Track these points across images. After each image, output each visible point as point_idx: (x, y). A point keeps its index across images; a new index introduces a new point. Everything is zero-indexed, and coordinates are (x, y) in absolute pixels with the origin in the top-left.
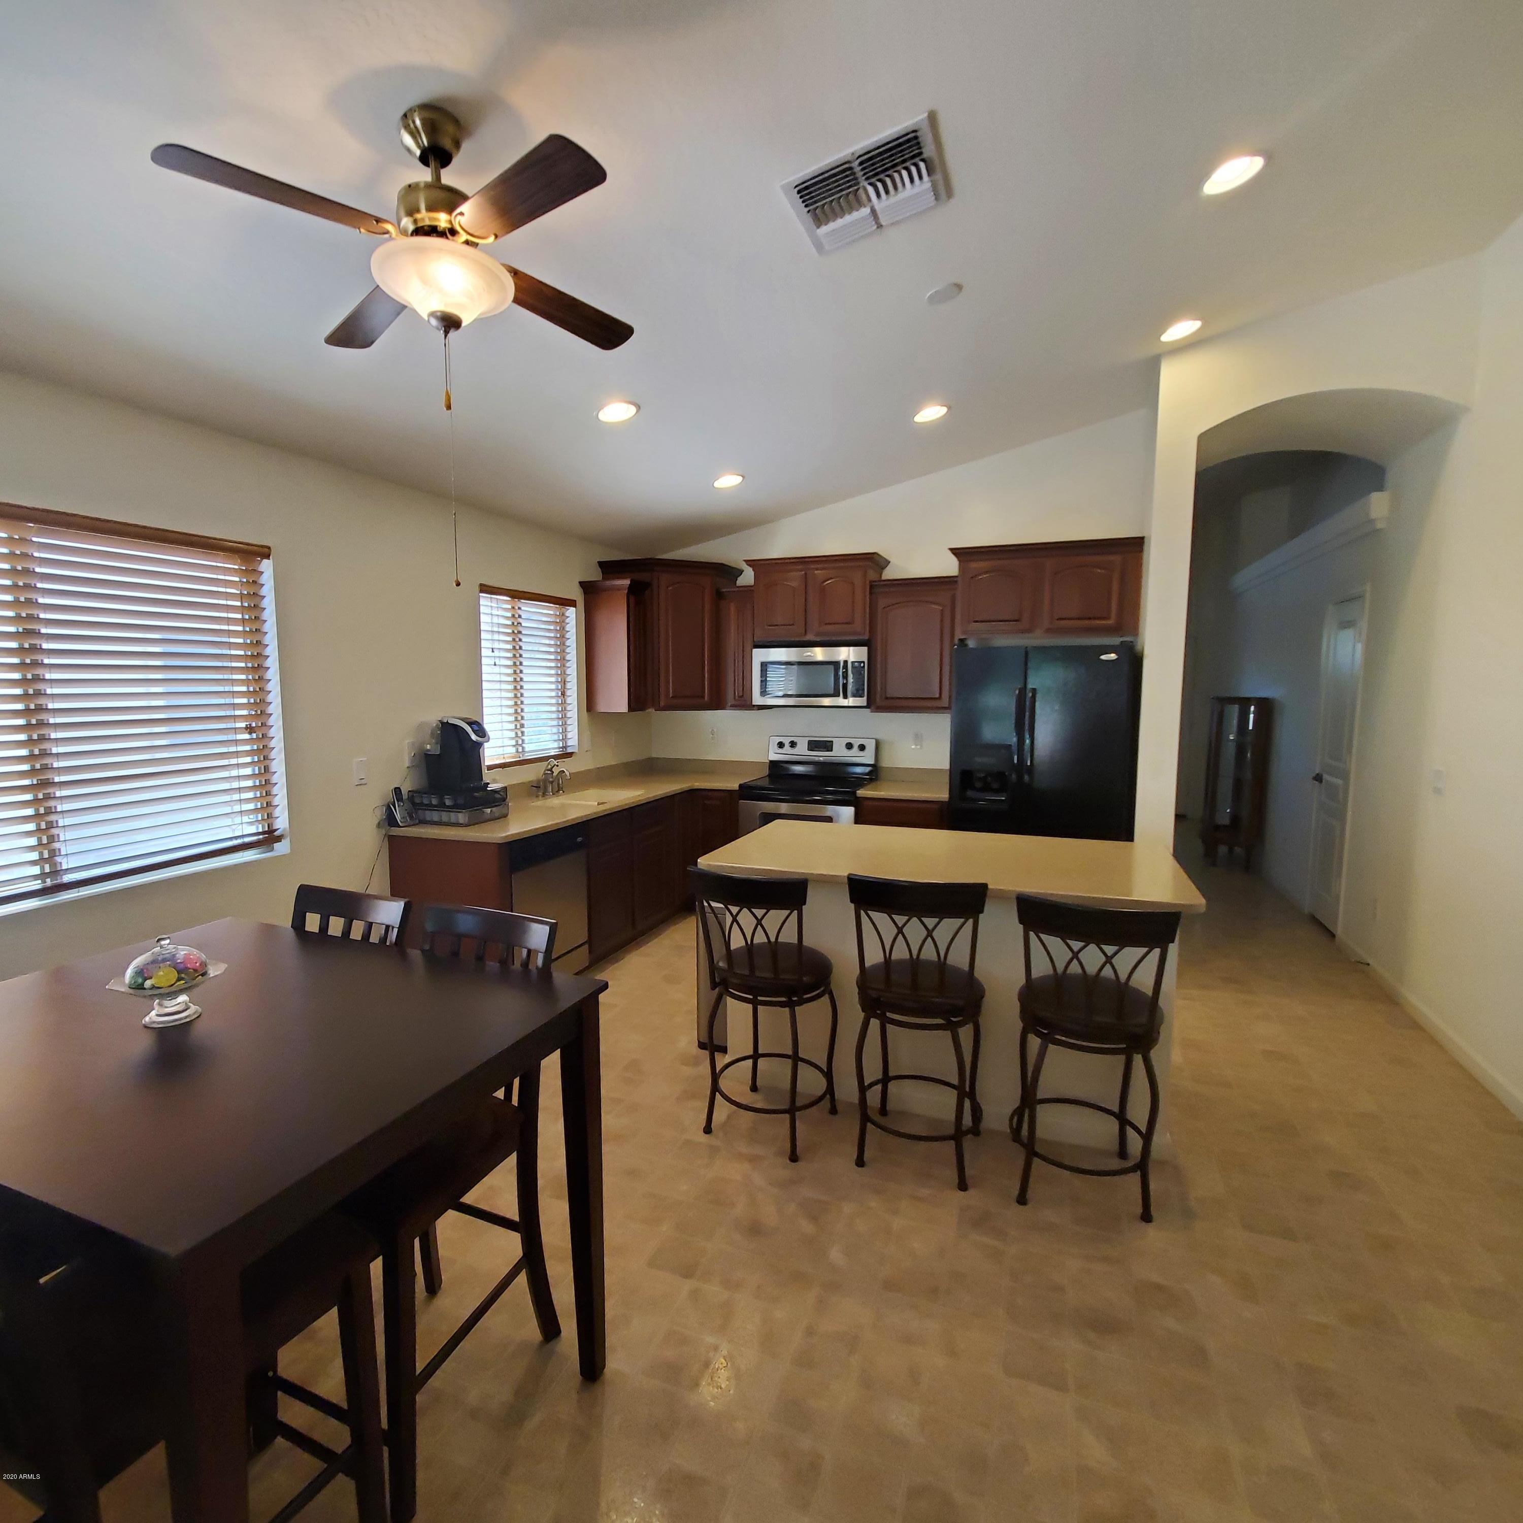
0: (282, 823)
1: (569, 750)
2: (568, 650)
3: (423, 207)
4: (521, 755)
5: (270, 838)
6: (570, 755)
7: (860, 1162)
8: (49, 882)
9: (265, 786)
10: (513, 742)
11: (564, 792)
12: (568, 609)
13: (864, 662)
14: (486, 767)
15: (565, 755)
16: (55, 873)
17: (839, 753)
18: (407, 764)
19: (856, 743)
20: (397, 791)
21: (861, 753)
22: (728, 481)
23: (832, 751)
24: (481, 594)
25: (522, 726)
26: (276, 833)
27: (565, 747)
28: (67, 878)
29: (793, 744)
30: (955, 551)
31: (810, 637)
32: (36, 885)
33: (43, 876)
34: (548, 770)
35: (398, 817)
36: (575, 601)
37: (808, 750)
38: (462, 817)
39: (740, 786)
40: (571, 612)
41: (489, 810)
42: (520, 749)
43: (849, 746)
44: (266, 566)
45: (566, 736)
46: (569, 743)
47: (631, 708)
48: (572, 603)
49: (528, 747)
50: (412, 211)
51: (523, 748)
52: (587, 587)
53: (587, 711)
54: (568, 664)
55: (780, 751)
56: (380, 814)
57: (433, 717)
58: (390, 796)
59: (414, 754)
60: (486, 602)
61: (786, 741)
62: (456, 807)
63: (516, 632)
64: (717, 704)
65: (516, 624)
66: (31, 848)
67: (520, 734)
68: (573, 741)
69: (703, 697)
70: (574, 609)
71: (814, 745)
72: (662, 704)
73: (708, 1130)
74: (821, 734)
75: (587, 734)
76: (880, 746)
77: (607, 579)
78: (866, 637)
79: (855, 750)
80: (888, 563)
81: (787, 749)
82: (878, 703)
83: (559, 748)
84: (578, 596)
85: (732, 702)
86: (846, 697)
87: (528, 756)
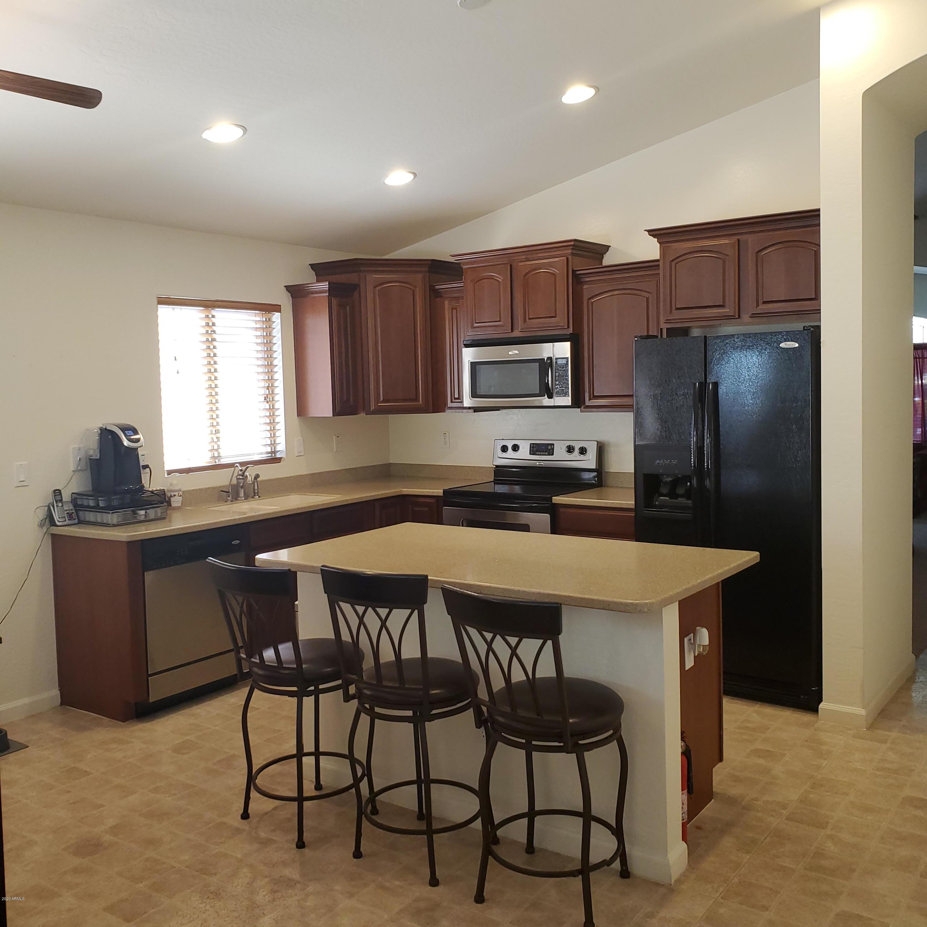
1: (278, 455)
2: (275, 355)
4: (217, 461)
6: (279, 460)
11: (259, 497)
12: (275, 314)
13: (567, 358)
14: (166, 472)
15: (273, 460)
17: (561, 457)
18: (72, 467)
19: (577, 446)
20: (57, 493)
21: (582, 457)
22: (399, 179)
23: (553, 454)
24: (158, 306)
27: (274, 452)
29: (516, 448)
30: (653, 233)
31: (517, 333)
34: (240, 475)
35: (56, 517)
36: (280, 305)
37: (530, 454)
38: (114, 518)
39: (445, 491)
40: (276, 317)
41: (142, 512)
42: (215, 455)
43: (570, 449)
45: (274, 441)
46: (279, 448)
47: (336, 413)
48: (277, 308)
49: (223, 453)
51: (219, 453)
52: (294, 292)
53: (297, 416)
54: (275, 370)
55: (504, 455)
58: (50, 499)
59: (80, 459)
60: (166, 313)
61: (510, 445)
62: (110, 508)
63: (210, 340)
64: (435, 406)
65: (210, 332)
67: (215, 440)
68: (281, 447)
69: (416, 399)
70: (279, 314)
71: (536, 449)
72: (372, 408)
73: (245, 816)
74: (542, 438)
76: (601, 449)
77: (318, 281)
78: (571, 331)
79: (576, 454)
80: (607, 248)
81: (510, 453)
82: (588, 403)
83: (268, 453)
84: (285, 301)
85: (450, 404)
86: (550, 397)
87: (224, 461)
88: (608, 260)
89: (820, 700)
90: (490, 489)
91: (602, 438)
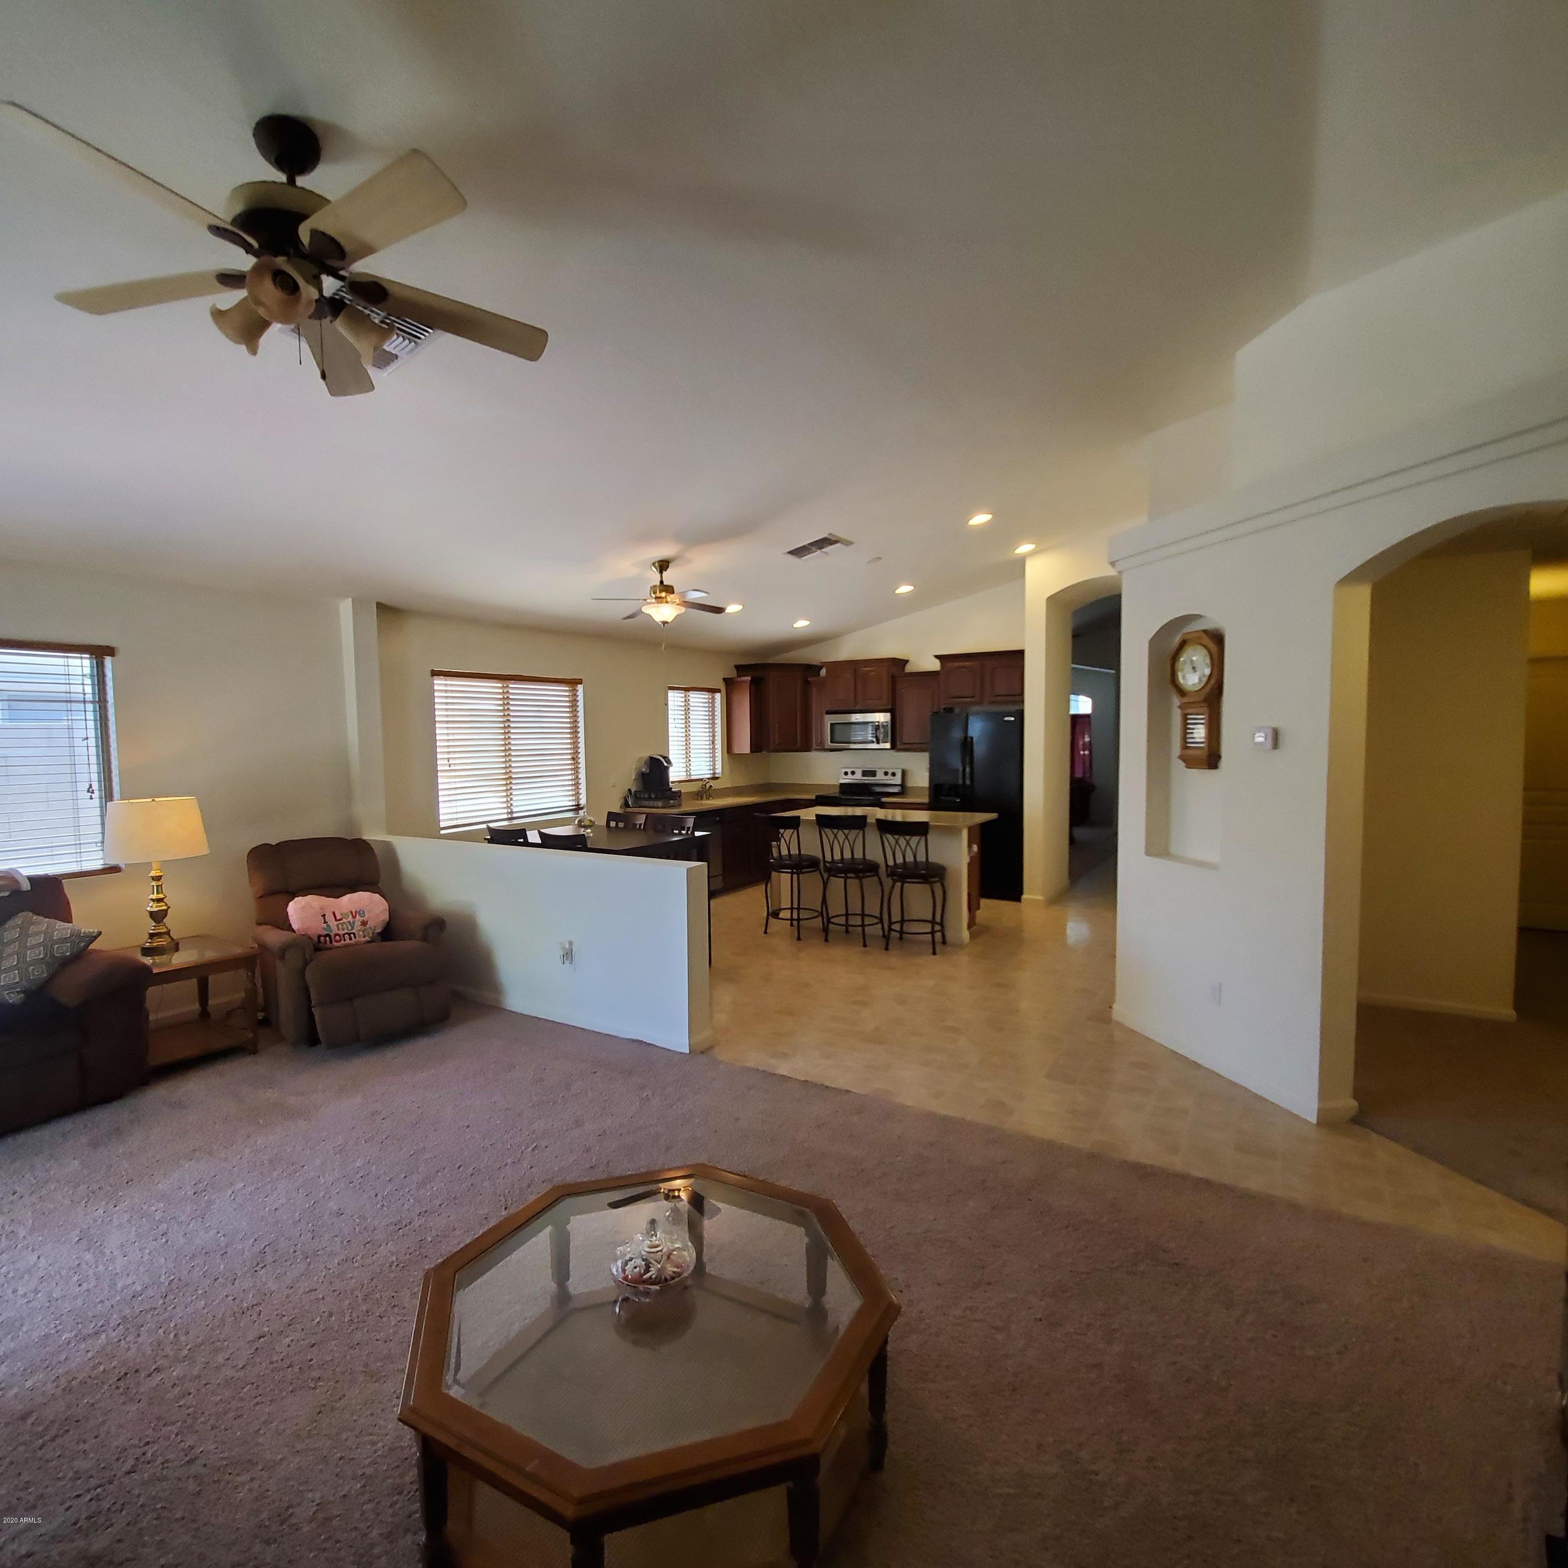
0: (583, 802)
1: (717, 776)
2: (716, 718)
3: (658, 592)
4: (689, 777)
5: (578, 808)
6: (718, 778)
7: (826, 940)
8: (510, 816)
9: (577, 785)
10: (685, 770)
11: (712, 798)
12: (716, 694)
13: (889, 722)
14: (671, 782)
15: (714, 778)
16: (512, 813)
17: (880, 777)
18: (634, 778)
19: (890, 772)
20: (630, 790)
21: (892, 778)
22: (801, 624)
23: (875, 776)
24: (669, 691)
25: (690, 761)
26: (581, 806)
27: (714, 774)
28: (515, 815)
29: (853, 773)
30: (937, 657)
31: (858, 707)
32: (505, 816)
33: (508, 813)
34: (704, 786)
35: (630, 803)
36: (721, 690)
37: (862, 776)
38: (660, 804)
39: (816, 797)
40: (718, 696)
41: (672, 801)
42: (688, 774)
43: (886, 774)
44: (580, 688)
45: (714, 767)
46: (717, 771)
47: (752, 751)
48: (718, 691)
49: (692, 773)
50: (655, 593)
51: (690, 773)
52: (727, 681)
53: (727, 753)
54: (716, 726)
55: (846, 777)
56: (622, 801)
57: (646, 754)
58: (626, 793)
59: (637, 772)
60: (672, 695)
61: (849, 771)
62: (656, 799)
63: (687, 709)
64: (807, 748)
65: (687, 705)
66: (504, 802)
67: (688, 765)
68: (719, 770)
69: (796, 744)
70: (720, 694)
71: (865, 773)
72: (772, 748)
74: (869, 767)
75: (727, 766)
76: (904, 773)
77: (738, 676)
78: (890, 707)
79: (889, 777)
80: (907, 661)
81: (850, 776)
82: (899, 747)
83: (711, 774)
84: (722, 686)
85: (815, 746)
86: (878, 743)
87: (693, 778)
88: (909, 668)
89: (1022, 893)
90: (837, 795)
91: (903, 767)
